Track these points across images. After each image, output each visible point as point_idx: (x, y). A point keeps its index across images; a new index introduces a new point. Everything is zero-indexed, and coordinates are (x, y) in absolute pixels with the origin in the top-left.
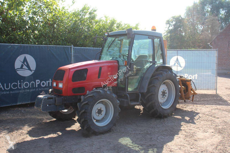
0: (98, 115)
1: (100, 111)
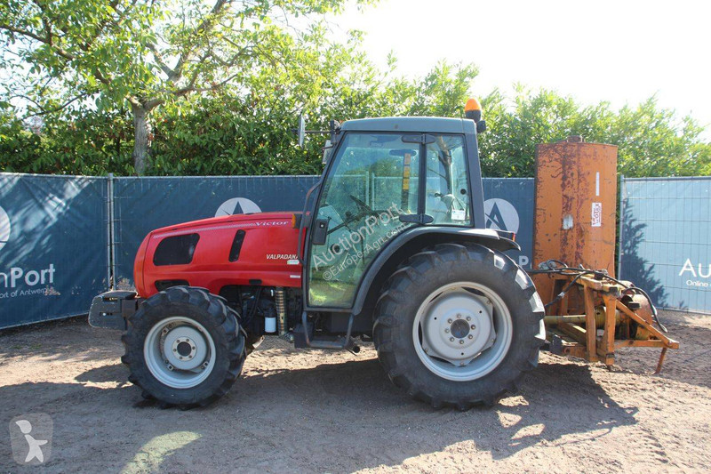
0: (181, 358)
1: (184, 349)
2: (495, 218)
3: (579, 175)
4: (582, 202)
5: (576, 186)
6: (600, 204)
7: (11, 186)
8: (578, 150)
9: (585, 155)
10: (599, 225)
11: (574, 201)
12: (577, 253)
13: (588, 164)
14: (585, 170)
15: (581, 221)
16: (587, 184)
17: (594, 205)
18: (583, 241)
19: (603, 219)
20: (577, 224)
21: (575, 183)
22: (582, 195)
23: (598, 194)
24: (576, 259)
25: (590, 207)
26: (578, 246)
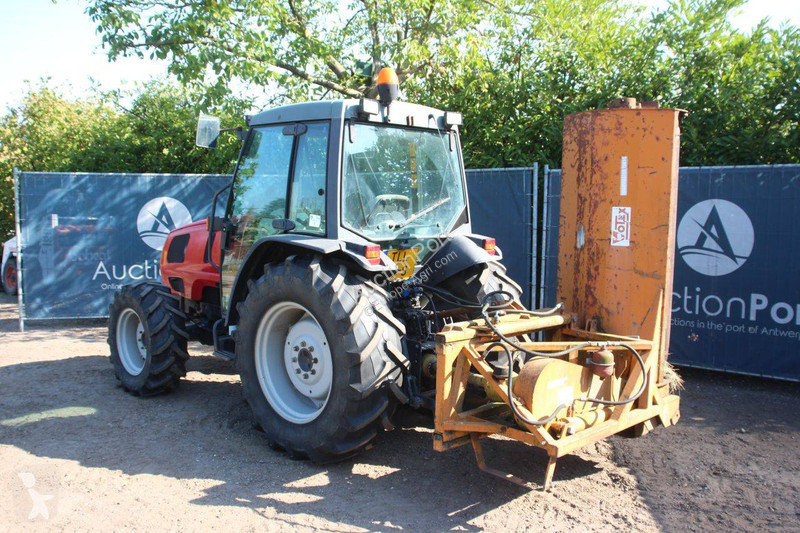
2: (713, 230)
3: (593, 162)
4: (596, 206)
5: (588, 180)
6: (628, 210)
7: (193, 186)
8: (593, 123)
9: (602, 129)
10: (626, 243)
11: (587, 203)
12: (588, 287)
13: (606, 144)
14: (600, 154)
15: (595, 236)
16: (605, 177)
17: (615, 211)
18: (597, 269)
19: (633, 234)
20: (589, 241)
21: (588, 175)
22: (596, 195)
23: (624, 191)
24: (587, 296)
25: (609, 213)
26: (589, 276)
